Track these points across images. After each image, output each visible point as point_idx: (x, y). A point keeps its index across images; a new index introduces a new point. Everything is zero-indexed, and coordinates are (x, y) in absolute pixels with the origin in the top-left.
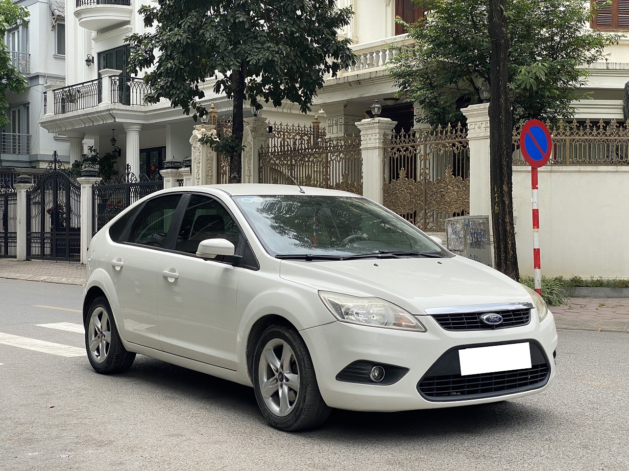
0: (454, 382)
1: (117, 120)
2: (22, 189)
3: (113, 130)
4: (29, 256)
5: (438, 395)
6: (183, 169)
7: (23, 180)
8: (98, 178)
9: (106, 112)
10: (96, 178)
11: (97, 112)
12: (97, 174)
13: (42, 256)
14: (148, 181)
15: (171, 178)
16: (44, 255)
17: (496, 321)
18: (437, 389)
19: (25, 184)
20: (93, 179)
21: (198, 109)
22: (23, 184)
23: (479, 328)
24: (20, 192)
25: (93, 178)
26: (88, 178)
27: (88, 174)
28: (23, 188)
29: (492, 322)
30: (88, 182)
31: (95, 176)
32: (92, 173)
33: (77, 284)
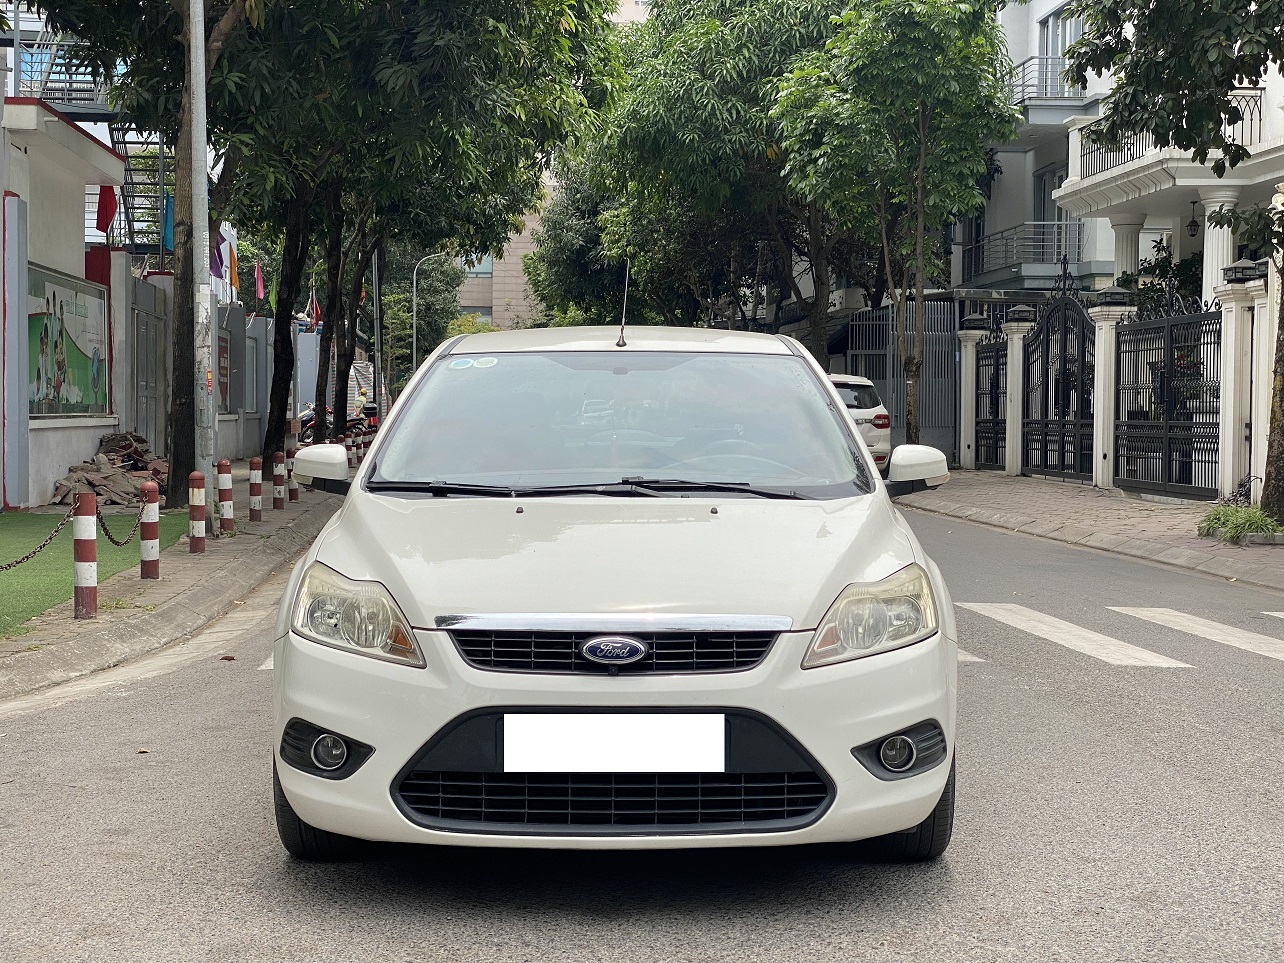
0: (491, 791)
1: (1179, 182)
2: (1014, 333)
3: (1194, 203)
4: (1026, 469)
5: (447, 815)
6: (1251, 284)
7: (1016, 316)
8: (1128, 308)
9: (1157, 166)
10: (1123, 308)
11: (1143, 168)
12: (1126, 300)
13: (1044, 468)
14: (1184, 314)
15: (1233, 305)
16: (1046, 466)
17: (618, 657)
18: (447, 802)
19: (1021, 324)
20: (1118, 310)
21: (1227, 148)
22: (1016, 324)
23: (570, 669)
24: (1012, 340)
25: (1118, 308)
26: (1105, 308)
27: (1108, 299)
28: (1017, 332)
29: (605, 656)
30: (1107, 318)
31: (1123, 304)
32: (1117, 297)
33: (1008, 526)
